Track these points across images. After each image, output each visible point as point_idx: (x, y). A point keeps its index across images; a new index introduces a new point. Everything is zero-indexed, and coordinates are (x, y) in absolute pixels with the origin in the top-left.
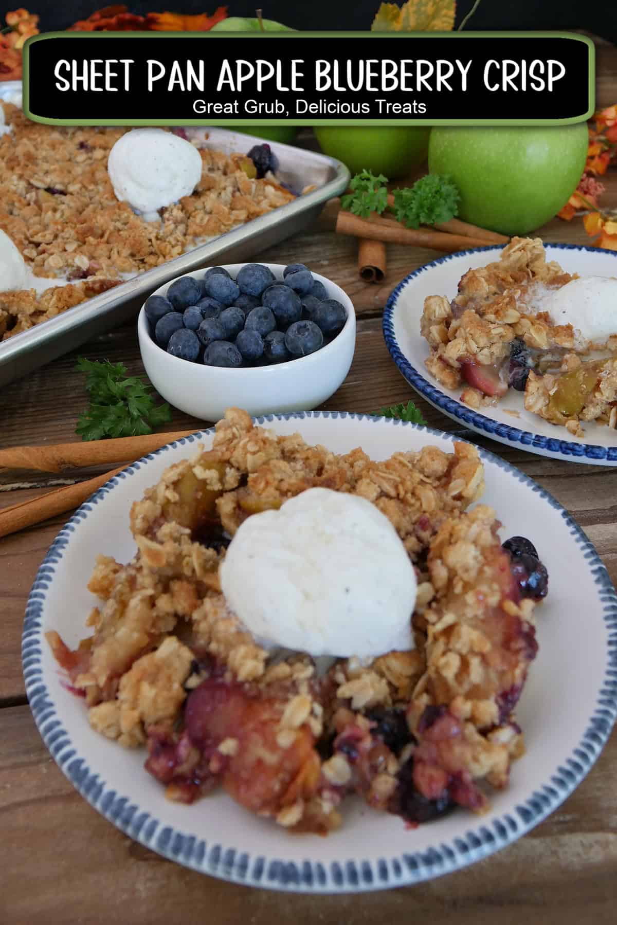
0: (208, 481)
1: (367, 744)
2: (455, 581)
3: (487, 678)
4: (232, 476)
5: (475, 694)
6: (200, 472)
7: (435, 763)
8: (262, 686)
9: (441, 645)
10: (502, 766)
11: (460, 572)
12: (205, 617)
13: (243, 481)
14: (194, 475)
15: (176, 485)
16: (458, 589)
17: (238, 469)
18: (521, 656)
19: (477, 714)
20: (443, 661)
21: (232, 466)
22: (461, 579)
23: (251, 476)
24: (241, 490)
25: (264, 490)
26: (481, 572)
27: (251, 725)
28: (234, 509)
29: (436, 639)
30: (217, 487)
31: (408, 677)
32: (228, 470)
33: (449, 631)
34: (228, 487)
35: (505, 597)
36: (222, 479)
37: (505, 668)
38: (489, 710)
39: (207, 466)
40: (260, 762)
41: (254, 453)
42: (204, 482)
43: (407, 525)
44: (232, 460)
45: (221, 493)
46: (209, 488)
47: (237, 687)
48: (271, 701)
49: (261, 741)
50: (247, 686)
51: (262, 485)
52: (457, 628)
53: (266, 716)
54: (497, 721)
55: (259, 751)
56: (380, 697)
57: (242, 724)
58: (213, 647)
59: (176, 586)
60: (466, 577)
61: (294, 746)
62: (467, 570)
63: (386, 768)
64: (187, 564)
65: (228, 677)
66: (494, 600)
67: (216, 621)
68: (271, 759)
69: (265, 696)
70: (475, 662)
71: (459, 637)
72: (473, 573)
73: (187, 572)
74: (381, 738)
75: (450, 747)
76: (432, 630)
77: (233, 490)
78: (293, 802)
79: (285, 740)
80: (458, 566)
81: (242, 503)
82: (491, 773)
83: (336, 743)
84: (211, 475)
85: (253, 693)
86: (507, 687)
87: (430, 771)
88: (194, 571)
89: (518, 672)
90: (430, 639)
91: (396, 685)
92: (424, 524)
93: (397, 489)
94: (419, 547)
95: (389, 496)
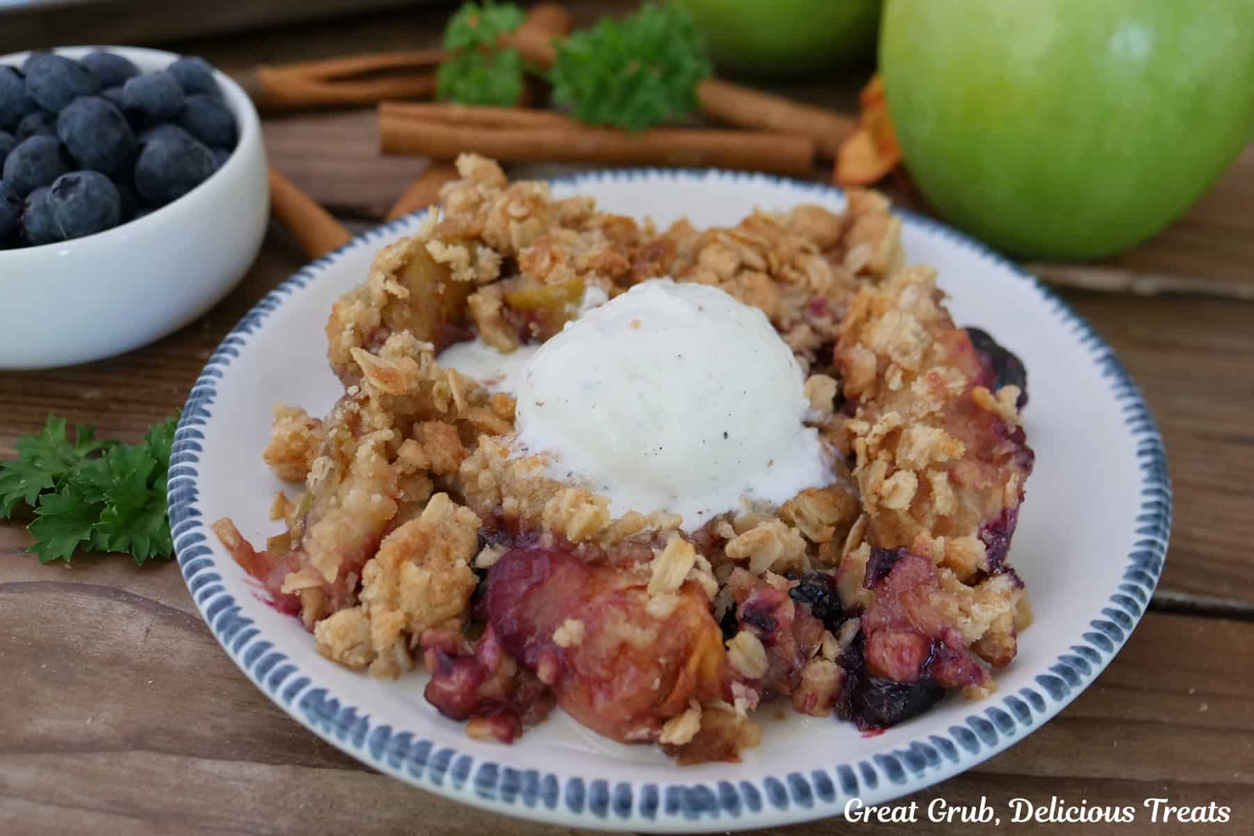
0: (453, 266)
1: (788, 611)
2: (888, 374)
3: (961, 510)
4: (488, 260)
5: (943, 526)
6: (438, 251)
7: (903, 625)
8: (604, 546)
9: (881, 466)
10: (1005, 626)
11: (896, 357)
12: (486, 465)
13: (509, 267)
14: (429, 258)
15: (399, 273)
16: (895, 383)
17: (495, 250)
18: (1012, 464)
19: (953, 557)
20: (888, 484)
21: (485, 244)
22: (898, 365)
23: (524, 254)
24: (506, 282)
25: (550, 269)
26: (927, 355)
27: (599, 599)
28: (500, 310)
29: (870, 459)
30: (467, 275)
31: (830, 525)
32: (480, 250)
33: (891, 439)
34: (484, 277)
35: (972, 384)
36: (473, 261)
37: (989, 484)
38: (973, 550)
39: (447, 241)
40: (624, 647)
41: (521, 220)
42: (446, 268)
43: (789, 308)
44: (485, 234)
45: (473, 287)
46: (454, 277)
47: (563, 550)
48: (625, 564)
49: (622, 616)
50: (582, 546)
51: (546, 262)
52: (905, 431)
53: (623, 583)
54: (985, 567)
55: (623, 629)
56: (794, 555)
57: (587, 599)
58: (509, 504)
59: (427, 428)
60: (906, 362)
61: (676, 615)
62: (905, 353)
63: (820, 653)
64: (440, 392)
65: (547, 540)
66: (957, 384)
67: (507, 466)
68: (641, 637)
69: (613, 559)
70: (939, 480)
71: (911, 445)
72: (916, 356)
73: (440, 406)
74: (807, 606)
75: (924, 601)
76: (860, 445)
77: (492, 282)
78: (685, 707)
79: (659, 605)
80: (890, 348)
81: (515, 298)
82: (988, 636)
83: (740, 613)
84: (457, 253)
85: (595, 554)
86: (997, 516)
87: (895, 638)
88: (451, 403)
89: (1011, 486)
90: (861, 460)
91: (815, 538)
92: (818, 308)
93: (765, 257)
94: (814, 341)
95: (754, 269)
